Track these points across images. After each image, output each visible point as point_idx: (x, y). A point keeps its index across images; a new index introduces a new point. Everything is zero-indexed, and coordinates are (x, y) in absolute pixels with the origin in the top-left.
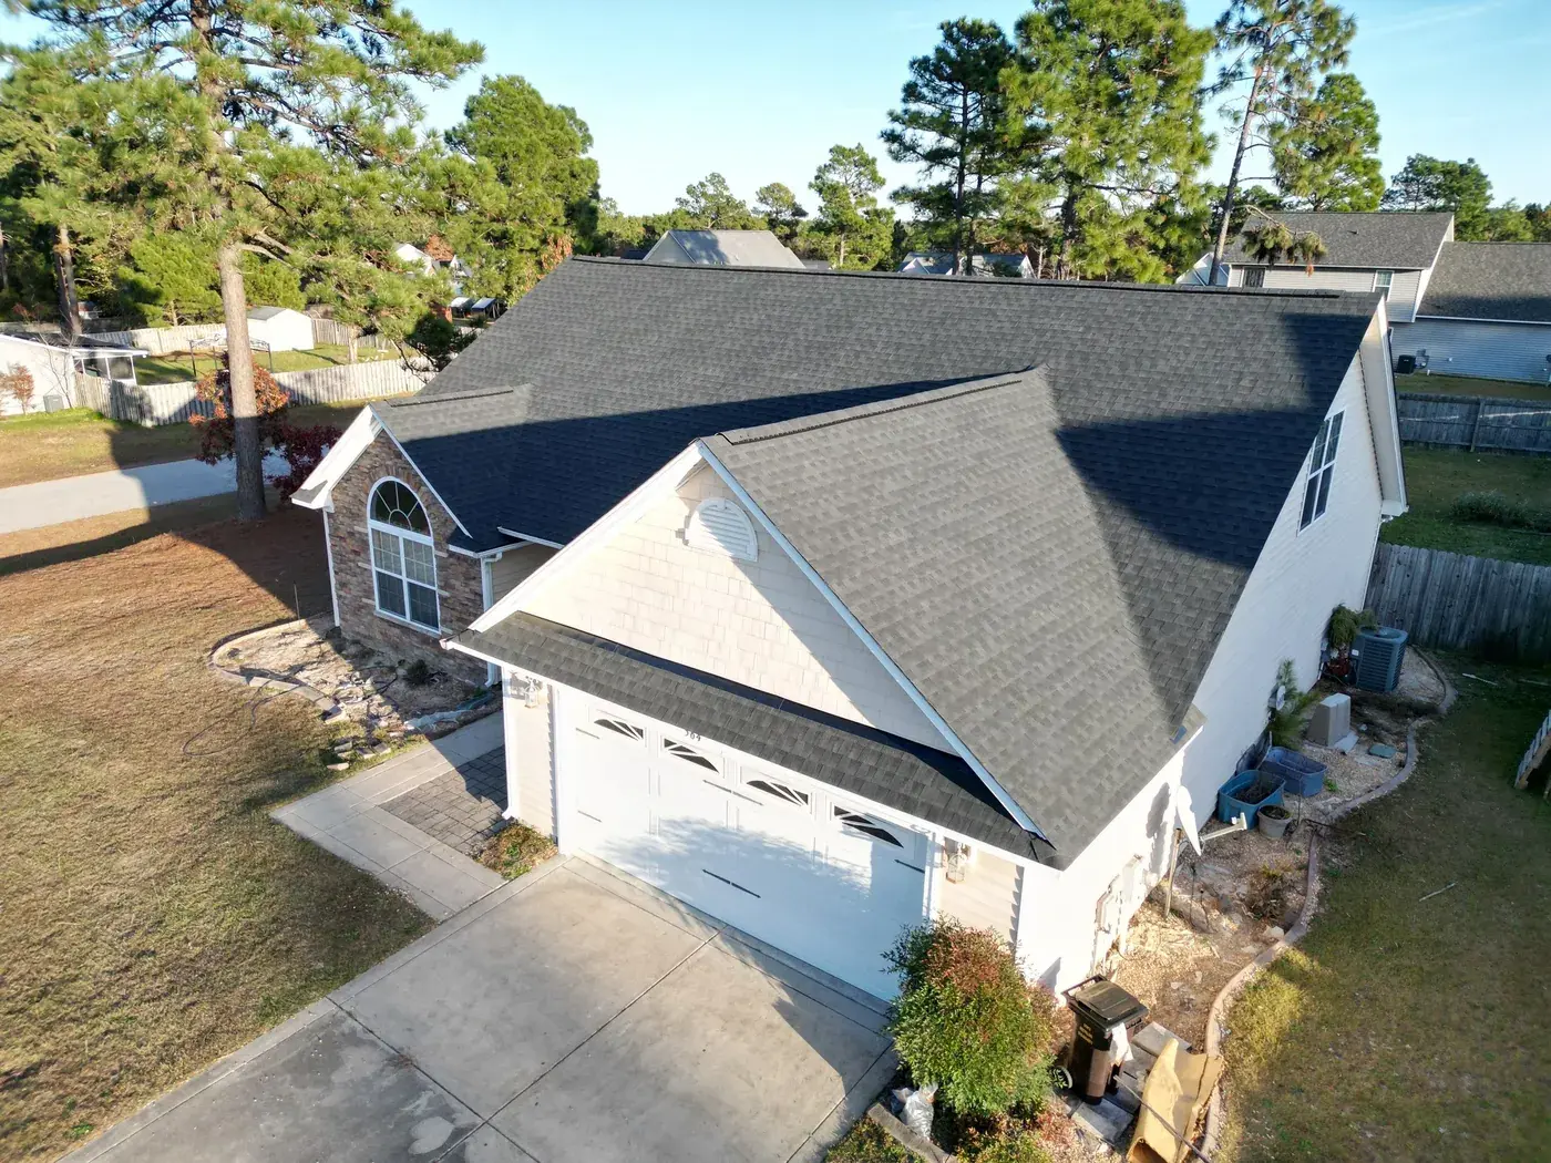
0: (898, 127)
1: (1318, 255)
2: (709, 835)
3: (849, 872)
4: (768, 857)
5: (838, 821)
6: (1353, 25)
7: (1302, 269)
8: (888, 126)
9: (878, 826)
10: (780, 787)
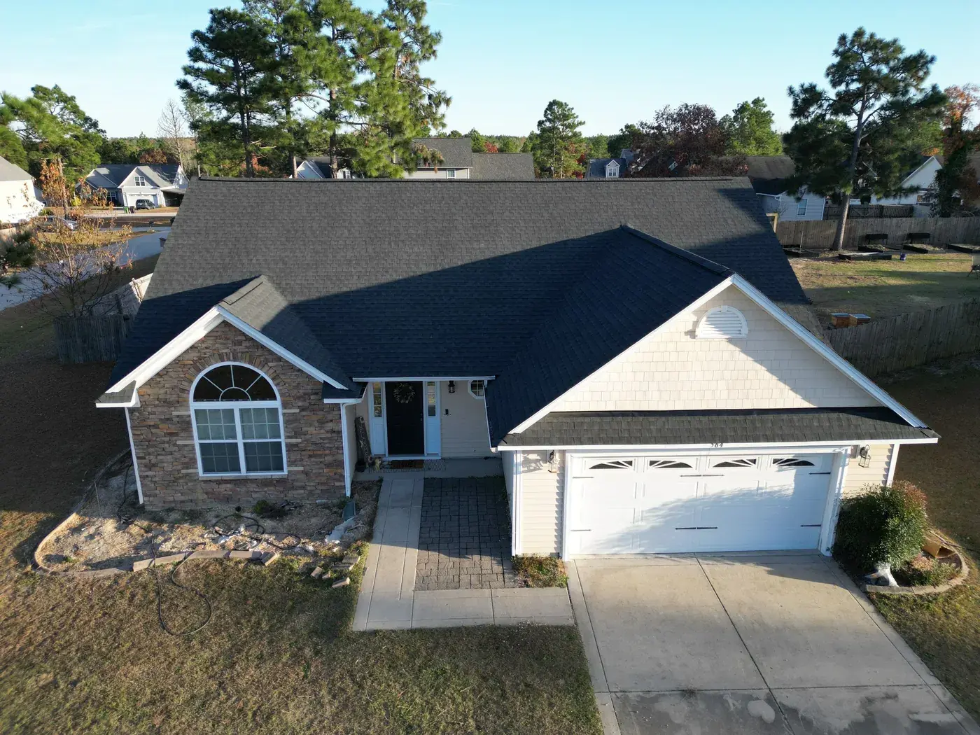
0: (190, 79)
1: (441, 162)
2: (682, 506)
3: (780, 491)
4: (725, 503)
5: (776, 465)
6: (440, 36)
7: (433, 169)
8: (182, 76)
9: (801, 459)
10: (736, 461)
